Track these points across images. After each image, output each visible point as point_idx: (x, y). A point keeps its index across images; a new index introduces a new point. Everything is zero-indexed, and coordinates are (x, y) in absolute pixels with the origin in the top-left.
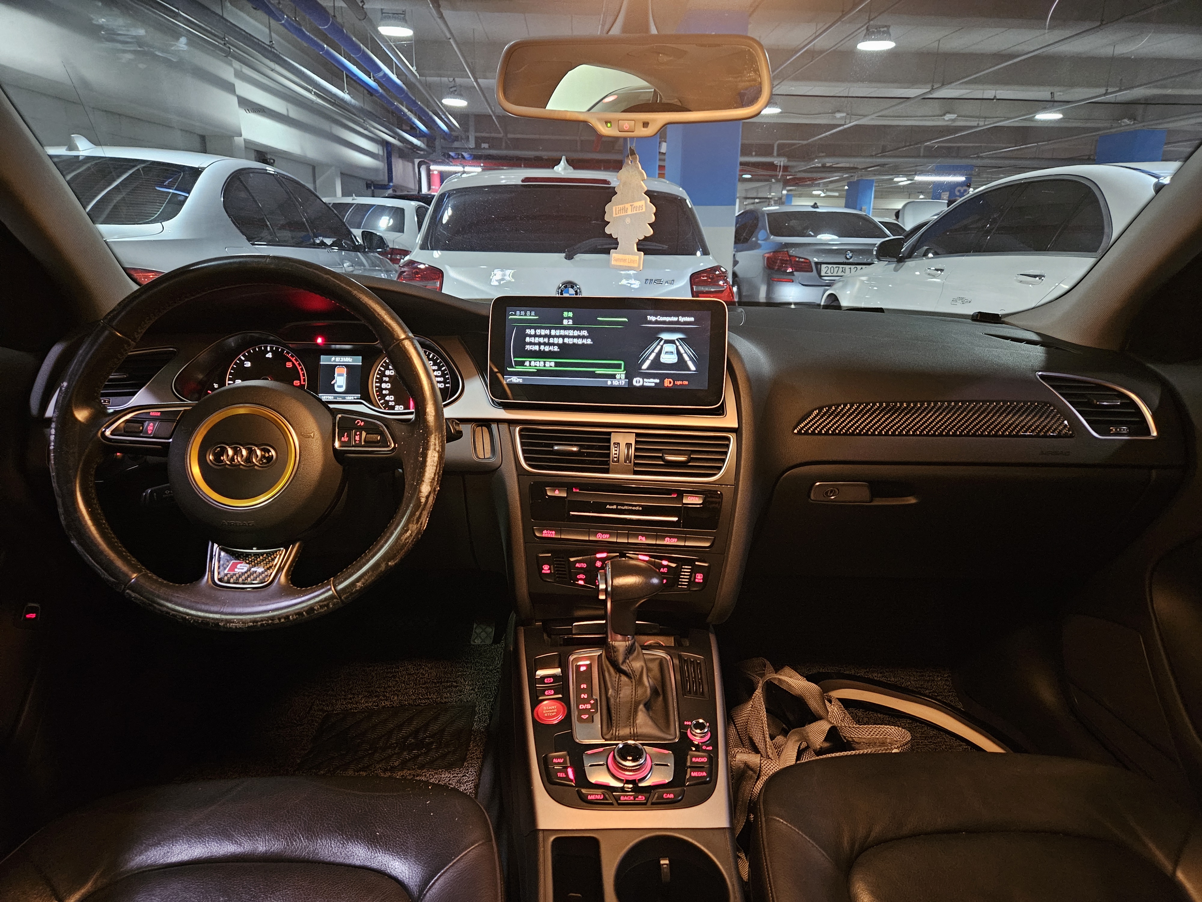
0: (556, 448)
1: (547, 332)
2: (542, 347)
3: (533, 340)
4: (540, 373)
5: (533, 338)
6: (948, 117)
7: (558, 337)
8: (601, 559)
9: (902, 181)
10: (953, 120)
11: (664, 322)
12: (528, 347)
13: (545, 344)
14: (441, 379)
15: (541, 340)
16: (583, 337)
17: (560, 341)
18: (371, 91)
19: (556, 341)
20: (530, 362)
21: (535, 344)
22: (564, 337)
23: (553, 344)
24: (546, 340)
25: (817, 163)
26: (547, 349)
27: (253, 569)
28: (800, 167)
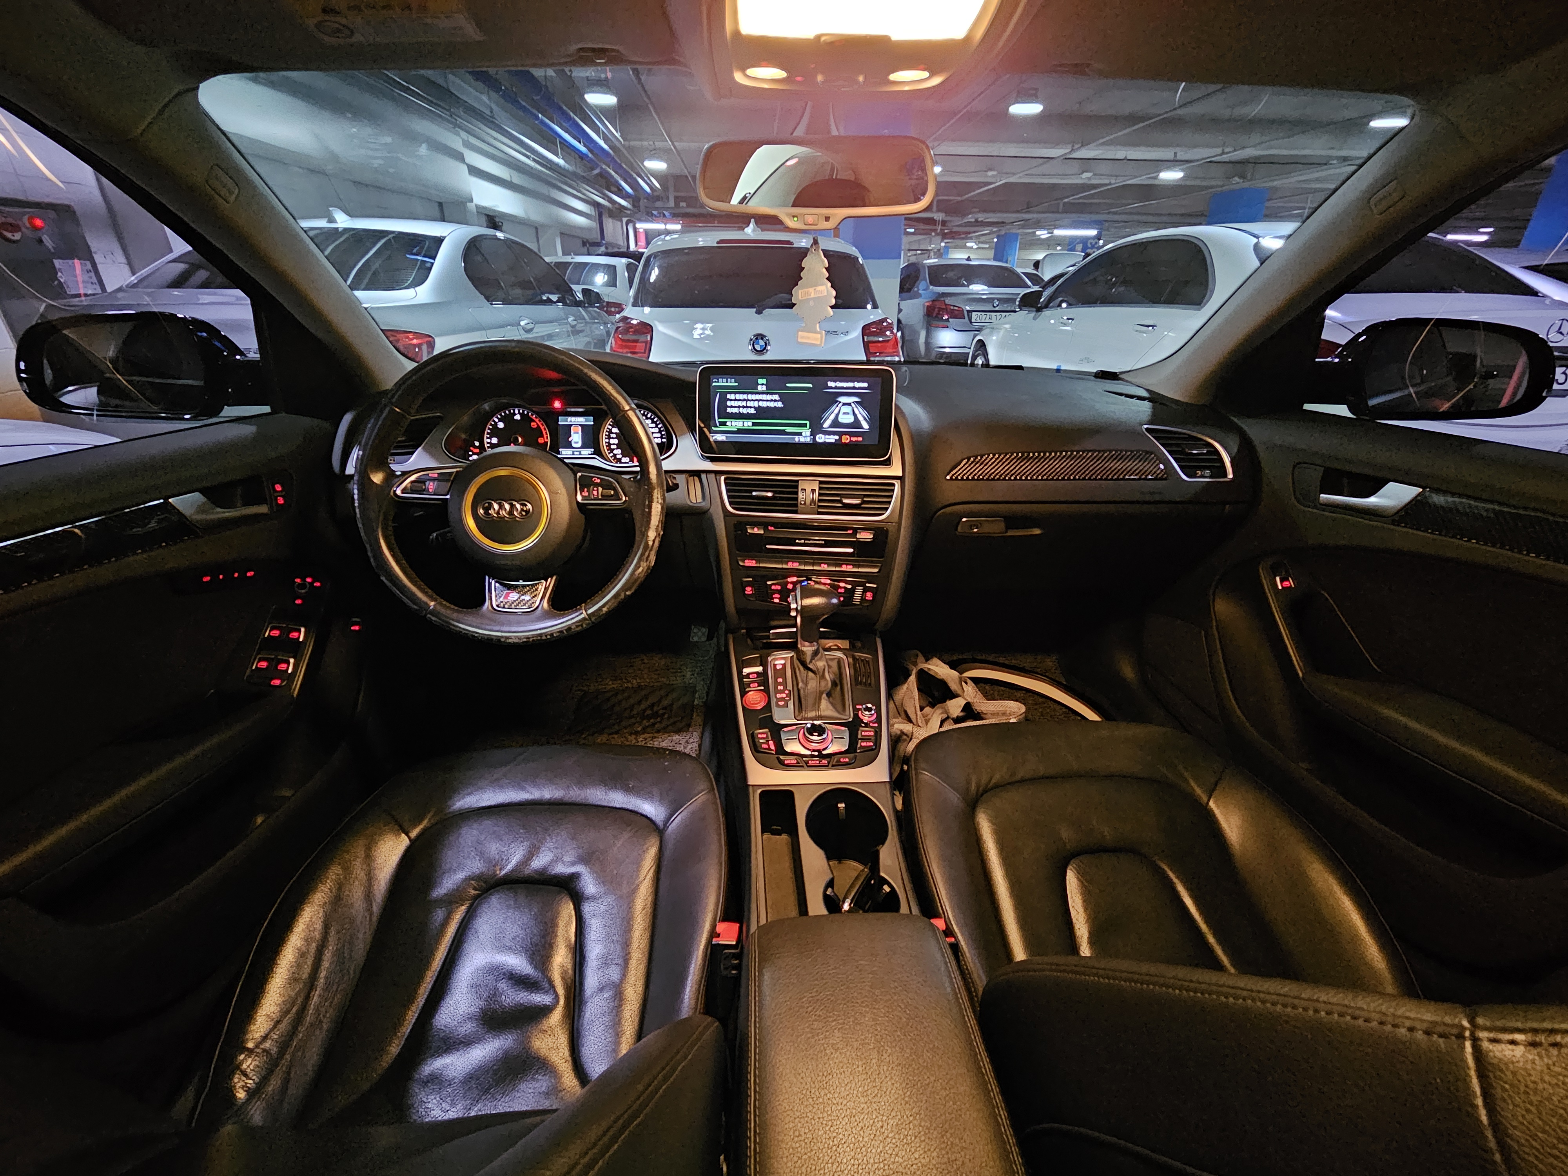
0: (754, 493)
1: (745, 397)
2: (741, 410)
4: (740, 431)
5: (734, 402)
6: (1085, 175)
7: (754, 401)
8: (792, 583)
9: (1043, 234)
10: (1089, 179)
11: (843, 388)
13: (744, 407)
14: (659, 435)
15: (740, 404)
16: (775, 401)
17: (756, 404)
18: (582, 156)
19: (752, 404)
20: (731, 422)
21: (735, 407)
22: (759, 401)
23: (750, 407)
24: (744, 404)
25: (971, 218)
26: (745, 411)
27: (522, 597)
28: (956, 222)
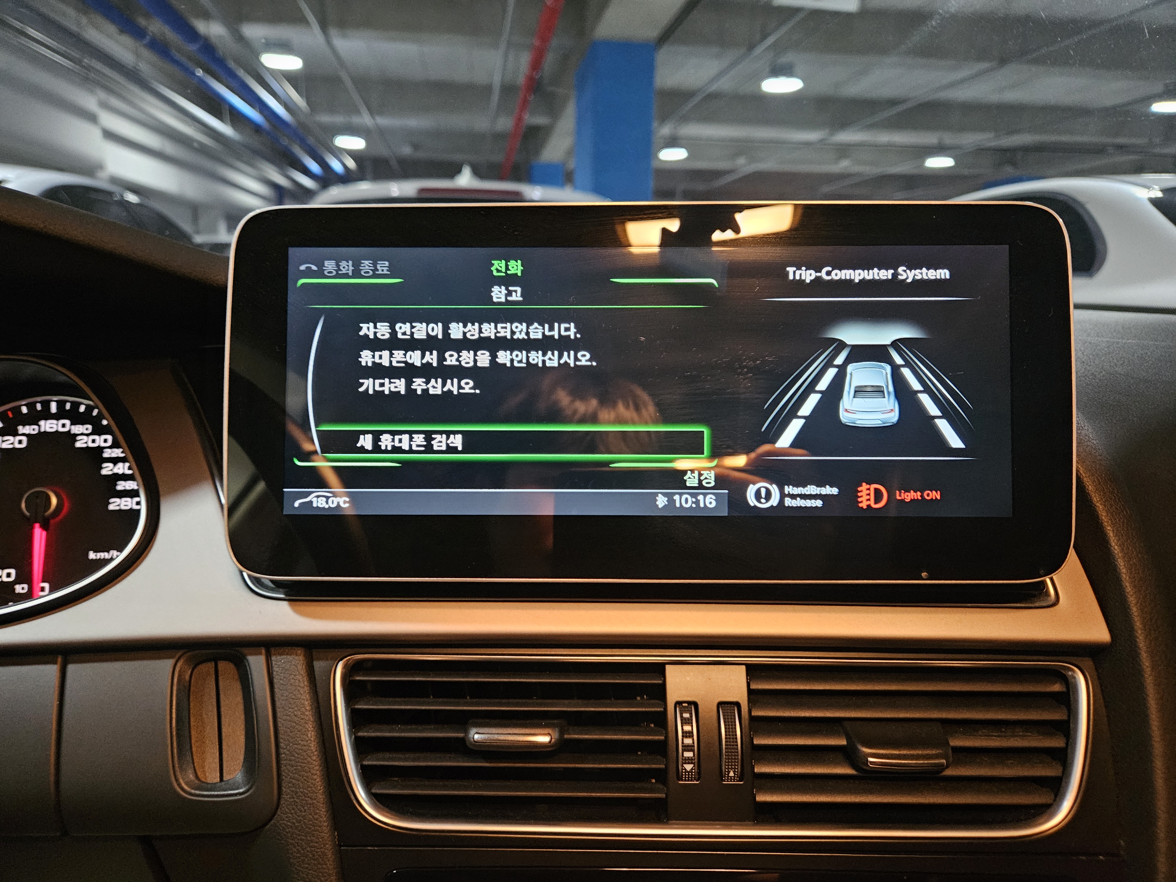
0: (477, 735)
1: (437, 330)
2: (419, 385)
3: (384, 358)
4: (414, 473)
5: (386, 354)
7: (476, 345)
11: (846, 286)
12: (369, 385)
13: (428, 372)
15: (415, 358)
16: (563, 344)
17: (484, 359)
19: (467, 358)
20: (377, 436)
21: (392, 373)
22: (494, 345)
23: (459, 372)
24: (432, 358)
26: (436, 387)
